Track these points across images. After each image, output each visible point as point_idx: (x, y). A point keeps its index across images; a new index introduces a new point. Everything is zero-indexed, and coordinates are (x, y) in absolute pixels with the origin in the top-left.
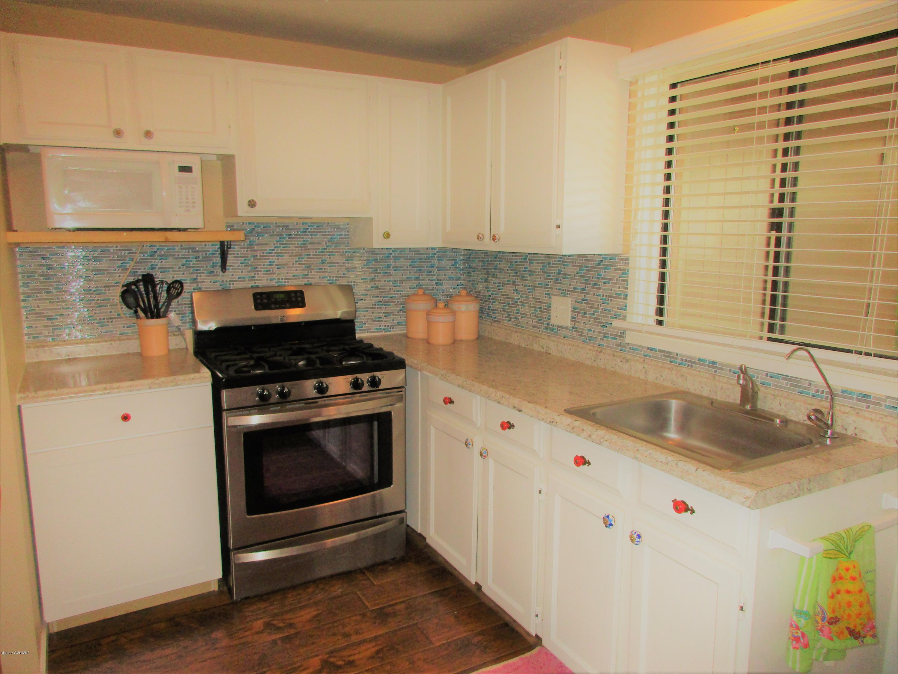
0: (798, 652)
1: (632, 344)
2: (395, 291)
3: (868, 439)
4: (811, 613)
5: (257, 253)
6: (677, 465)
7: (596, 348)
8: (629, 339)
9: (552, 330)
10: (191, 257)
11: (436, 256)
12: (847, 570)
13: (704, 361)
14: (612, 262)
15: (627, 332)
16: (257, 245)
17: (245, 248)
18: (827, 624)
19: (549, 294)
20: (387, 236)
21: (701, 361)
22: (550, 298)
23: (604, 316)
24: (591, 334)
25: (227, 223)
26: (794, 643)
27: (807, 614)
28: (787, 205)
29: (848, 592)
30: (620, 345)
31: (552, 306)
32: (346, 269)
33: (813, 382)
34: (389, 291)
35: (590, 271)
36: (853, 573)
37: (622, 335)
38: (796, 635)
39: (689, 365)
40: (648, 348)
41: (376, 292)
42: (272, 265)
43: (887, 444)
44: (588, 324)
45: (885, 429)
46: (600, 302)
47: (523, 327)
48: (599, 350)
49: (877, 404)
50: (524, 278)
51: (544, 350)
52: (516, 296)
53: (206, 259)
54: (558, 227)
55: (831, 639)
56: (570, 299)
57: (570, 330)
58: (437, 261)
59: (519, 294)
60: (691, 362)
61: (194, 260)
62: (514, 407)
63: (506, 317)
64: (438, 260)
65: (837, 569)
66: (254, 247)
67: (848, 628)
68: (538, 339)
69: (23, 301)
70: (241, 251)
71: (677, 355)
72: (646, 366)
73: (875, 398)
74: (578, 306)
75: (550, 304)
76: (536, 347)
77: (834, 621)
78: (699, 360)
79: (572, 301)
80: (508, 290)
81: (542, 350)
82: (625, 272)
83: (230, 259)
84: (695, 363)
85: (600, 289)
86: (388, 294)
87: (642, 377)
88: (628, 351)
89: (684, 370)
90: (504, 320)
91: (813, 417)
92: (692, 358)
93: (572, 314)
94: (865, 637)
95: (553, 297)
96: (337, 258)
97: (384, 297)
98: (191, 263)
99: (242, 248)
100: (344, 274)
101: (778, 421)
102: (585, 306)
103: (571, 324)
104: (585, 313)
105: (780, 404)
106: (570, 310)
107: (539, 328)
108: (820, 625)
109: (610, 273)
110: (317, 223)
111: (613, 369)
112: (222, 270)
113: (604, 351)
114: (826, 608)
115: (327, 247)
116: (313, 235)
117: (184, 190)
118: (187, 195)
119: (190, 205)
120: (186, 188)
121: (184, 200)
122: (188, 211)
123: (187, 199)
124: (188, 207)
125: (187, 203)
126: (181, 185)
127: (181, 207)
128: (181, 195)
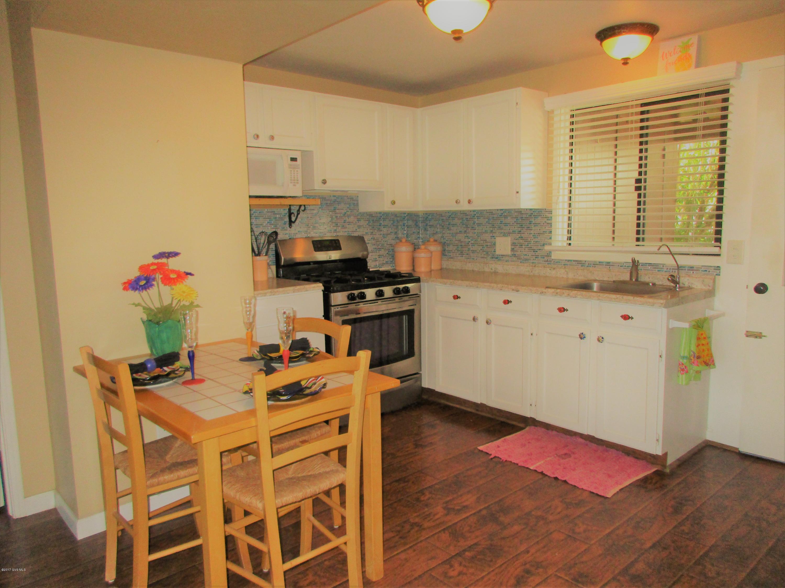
0: (684, 376)
1: (555, 259)
2: (384, 241)
3: (696, 287)
4: (688, 356)
5: (308, 215)
6: (623, 298)
7: (531, 265)
8: (554, 256)
9: (497, 258)
10: (272, 217)
11: (406, 218)
12: (702, 334)
13: (602, 262)
14: (540, 214)
15: (553, 253)
16: (309, 210)
18: (696, 359)
19: (494, 237)
20: (393, 203)
21: (601, 263)
22: (495, 239)
23: (535, 246)
24: (526, 257)
26: (682, 372)
27: (686, 358)
28: (643, 177)
29: (703, 345)
30: (547, 261)
31: (497, 243)
32: (358, 226)
33: (665, 264)
34: (381, 241)
35: (524, 220)
36: (704, 336)
37: (549, 254)
38: (682, 368)
39: (593, 266)
40: (566, 260)
41: (373, 241)
43: (704, 288)
44: (524, 251)
45: (703, 281)
46: (532, 238)
47: (474, 259)
48: (534, 265)
49: (697, 270)
50: (473, 228)
51: (493, 271)
52: (467, 240)
53: (281, 219)
54: (518, 192)
55: (698, 365)
56: (510, 238)
57: (510, 257)
58: (406, 221)
59: (470, 238)
60: (595, 264)
61: (274, 219)
62: (513, 290)
63: (459, 254)
65: (698, 335)
66: (307, 212)
67: (704, 361)
68: (487, 264)
71: (585, 261)
72: (567, 270)
73: (696, 268)
74: (516, 241)
75: (495, 242)
76: (486, 269)
77: (698, 357)
78: (599, 262)
79: (511, 239)
80: (461, 237)
81: (491, 271)
82: (550, 219)
84: (597, 264)
85: (532, 230)
86: (380, 243)
87: (565, 276)
88: (553, 264)
89: (591, 269)
90: (458, 256)
91: (670, 279)
92: (595, 262)
93: (511, 247)
94: (710, 365)
95: (497, 238)
96: (352, 219)
97: (378, 245)
98: (272, 222)
100: (356, 230)
101: (651, 284)
102: (521, 241)
103: (511, 253)
104: (522, 245)
105: (649, 278)
106: (510, 245)
107: (486, 258)
108: (693, 361)
109: (539, 220)
111: (544, 275)
112: (289, 226)
113: (537, 266)
114: (695, 351)
115: (347, 211)
116: (339, 204)
117: (293, 172)
118: (294, 176)
119: (296, 181)
120: (294, 171)
121: (293, 179)
122: (295, 185)
123: (294, 178)
124: (294, 183)
125: (294, 180)
126: (291, 169)
127: (291, 183)
128: (291, 176)
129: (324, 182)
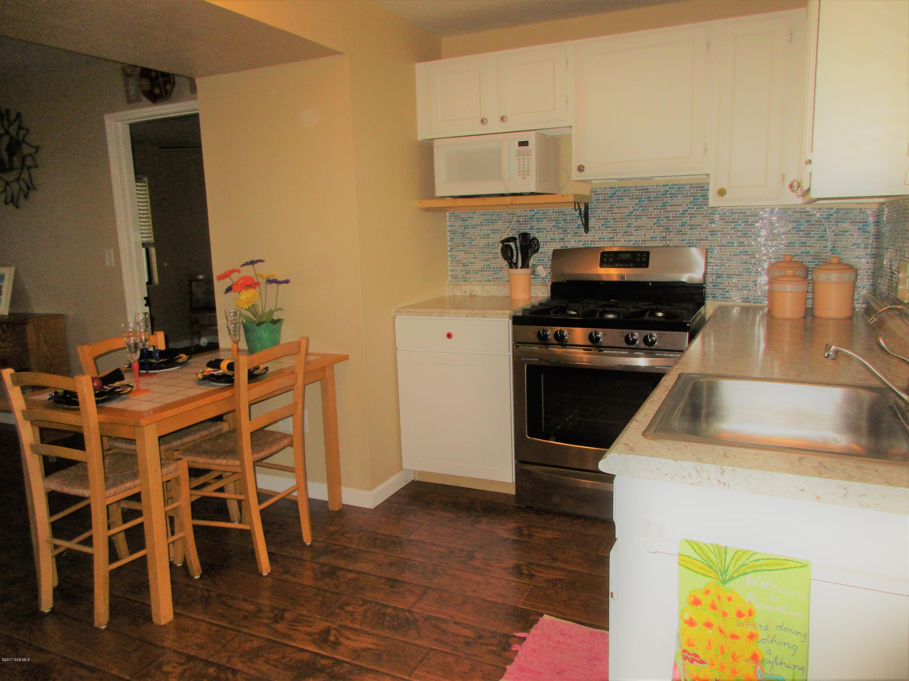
5: (616, 216)
11: (832, 217)
16: (617, 208)
17: (605, 211)
25: (591, 189)
42: (630, 227)
58: (833, 223)
64: (836, 222)
66: (613, 211)
69: (450, 251)
70: (602, 214)
83: (592, 222)
99: (603, 211)
110: (678, 185)
112: (585, 232)
115: (689, 208)
116: (674, 197)
117: (521, 161)
118: (524, 165)
119: (526, 173)
120: (524, 159)
121: (522, 169)
122: (524, 178)
123: (524, 168)
124: (524, 175)
125: (524, 171)
126: (520, 157)
127: (519, 175)
128: (519, 165)
129: (581, 169)
